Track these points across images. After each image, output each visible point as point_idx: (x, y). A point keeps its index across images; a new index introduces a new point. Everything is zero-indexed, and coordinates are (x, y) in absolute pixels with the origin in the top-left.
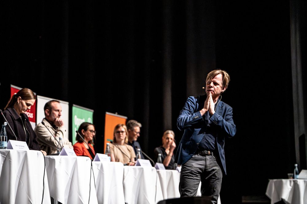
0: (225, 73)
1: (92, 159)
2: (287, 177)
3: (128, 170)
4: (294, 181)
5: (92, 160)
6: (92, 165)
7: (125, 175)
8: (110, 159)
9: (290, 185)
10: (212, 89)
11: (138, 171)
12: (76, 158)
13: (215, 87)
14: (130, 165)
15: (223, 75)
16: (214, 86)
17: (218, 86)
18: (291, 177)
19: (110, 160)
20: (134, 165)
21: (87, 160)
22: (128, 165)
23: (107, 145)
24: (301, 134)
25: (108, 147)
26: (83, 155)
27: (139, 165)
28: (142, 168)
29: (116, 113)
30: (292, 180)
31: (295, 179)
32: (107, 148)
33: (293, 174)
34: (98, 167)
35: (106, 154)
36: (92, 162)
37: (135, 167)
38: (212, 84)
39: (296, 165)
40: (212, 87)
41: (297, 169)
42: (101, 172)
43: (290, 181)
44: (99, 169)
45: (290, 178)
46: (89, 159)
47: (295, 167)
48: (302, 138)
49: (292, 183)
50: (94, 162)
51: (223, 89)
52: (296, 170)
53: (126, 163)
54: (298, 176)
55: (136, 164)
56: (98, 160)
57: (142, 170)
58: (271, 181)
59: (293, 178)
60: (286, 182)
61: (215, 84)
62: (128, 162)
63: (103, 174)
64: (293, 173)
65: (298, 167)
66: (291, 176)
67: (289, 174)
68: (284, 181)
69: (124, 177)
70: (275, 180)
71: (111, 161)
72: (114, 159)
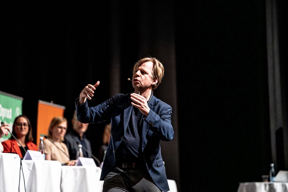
0: (157, 61)
1: (21, 156)
2: (261, 180)
3: (67, 171)
4: (270, 185)
5: (22, 159)
6: (21, 164)
7: (63, 177)
8: (44, 157)
9: (265, 189)
10: (138, 78)
11: (79, 173)
12: (2, 155)
13: (143, 76)
14: (69, 165)
15: (154, 63)
16: (141, 75)
17: (146, 75)
18: (267, 180)
19: (44, 159)
20: (74, 165)
21: (15, 158)
22: (66, 164)
23: (41, 140)
24: (278, 128)
25: (42, 143)
26: (11, 152)
27: (80, 164)
28: (84, 169)
29: (52, 101)
30: (267, 183)
31: (271, 182)
32: (40, 144)
33: (267, 176)
34: (29, 167)
35: (40, 151)
36: (22, 161)
37: (76, 167)
38: (139, 73)
39: (272, 165)
40: (138, 76)
41: (273, 170)
42: (33, 173)
43: (265, 185)
44: (31, 169)
45: (265, 181)
46: (17, 157)
47: (271, 168)
48: (279, 133)
49: (268, 187)
50: (24, 161)
51: (155, 81)
52: (272, 172)
53: (64, 162)
54: (275, 179)
55: (76, 164)
56: (29, 158)
57: (84, 171)
58: (241, 185)
59: (269, 180)
60: (261, 186)
61: (143, 72)
62: (67, 162)
63: (36, 175)
64: (269, 174)
65: (274, 166)
66: (266, 178)
67: (264, 176)
68: (258, 184)
69: (62, 180)
70: (246, 184)
71: (46, 159)
72: (49, 157)
